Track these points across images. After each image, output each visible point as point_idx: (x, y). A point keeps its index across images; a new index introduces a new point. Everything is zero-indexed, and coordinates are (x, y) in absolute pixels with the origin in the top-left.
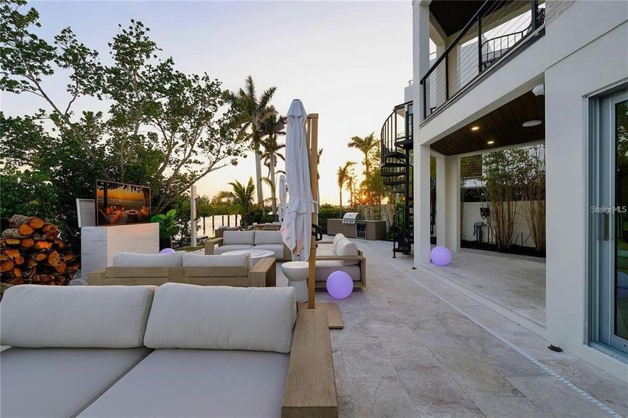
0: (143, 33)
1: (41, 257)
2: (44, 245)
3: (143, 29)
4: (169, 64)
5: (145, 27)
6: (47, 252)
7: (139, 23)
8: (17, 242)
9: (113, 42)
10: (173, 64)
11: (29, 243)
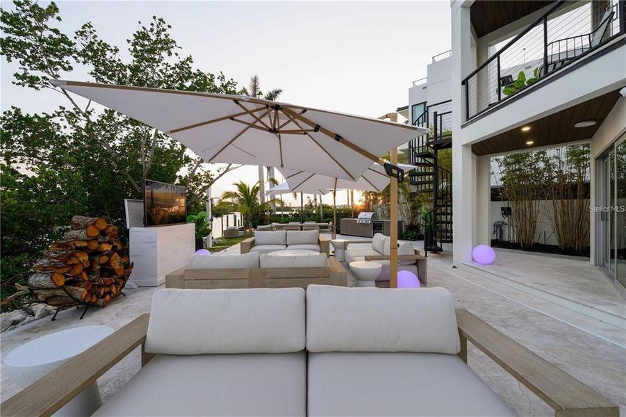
0: (164, 30)
1: (104, 259)
2: (107, 247)
3: (165, 26)
4: (188, 62)
5: (167, 24)
6: (109, 255)
7: (161, 20)
8: (85, 244)
9: (132, 38)
10: (192, 62)
11: (94, 245)
